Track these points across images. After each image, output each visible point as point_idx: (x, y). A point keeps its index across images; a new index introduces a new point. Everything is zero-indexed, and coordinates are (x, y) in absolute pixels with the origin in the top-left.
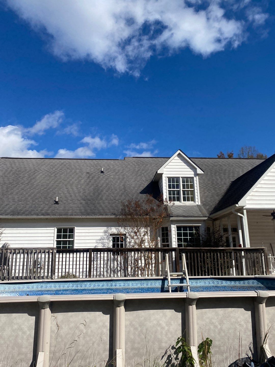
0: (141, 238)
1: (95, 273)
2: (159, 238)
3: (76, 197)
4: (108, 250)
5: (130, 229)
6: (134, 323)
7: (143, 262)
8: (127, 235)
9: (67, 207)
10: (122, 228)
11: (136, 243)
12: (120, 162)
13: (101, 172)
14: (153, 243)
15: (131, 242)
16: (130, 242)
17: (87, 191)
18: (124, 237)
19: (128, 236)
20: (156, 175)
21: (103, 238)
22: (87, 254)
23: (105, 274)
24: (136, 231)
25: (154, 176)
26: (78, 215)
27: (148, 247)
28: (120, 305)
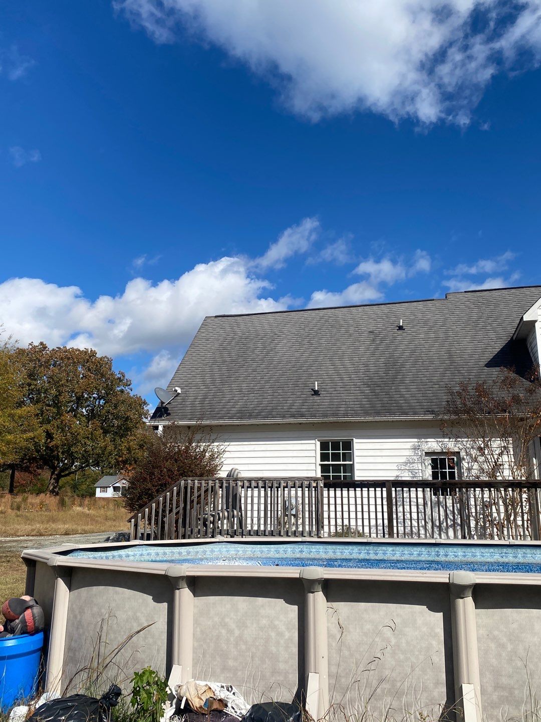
0: (493, 461)
1: (401, 529)
2: (534, 459)
3: (352, 381)
4: (423, 484)
5: (467, 441)
6: (496, 633)
7: (502, 509)
8: (463, 454)
9: (335, 400)
10: (451, 440)
11: (483, 470)
12: (438, 304)
13: (398, 328)
14: (521, 470)
15: (470, 469)
16: (469, 469)
17: (372, 369)
18: (455, 459)
19: (465, 457)
20: (520, 326)
21: (411, 460)
22: (382, 491)
23: (422, 532)
24: (482, 446)
25: (517, 329)
26: (357, 415)
27: (511, 478)
28: (463, 595)
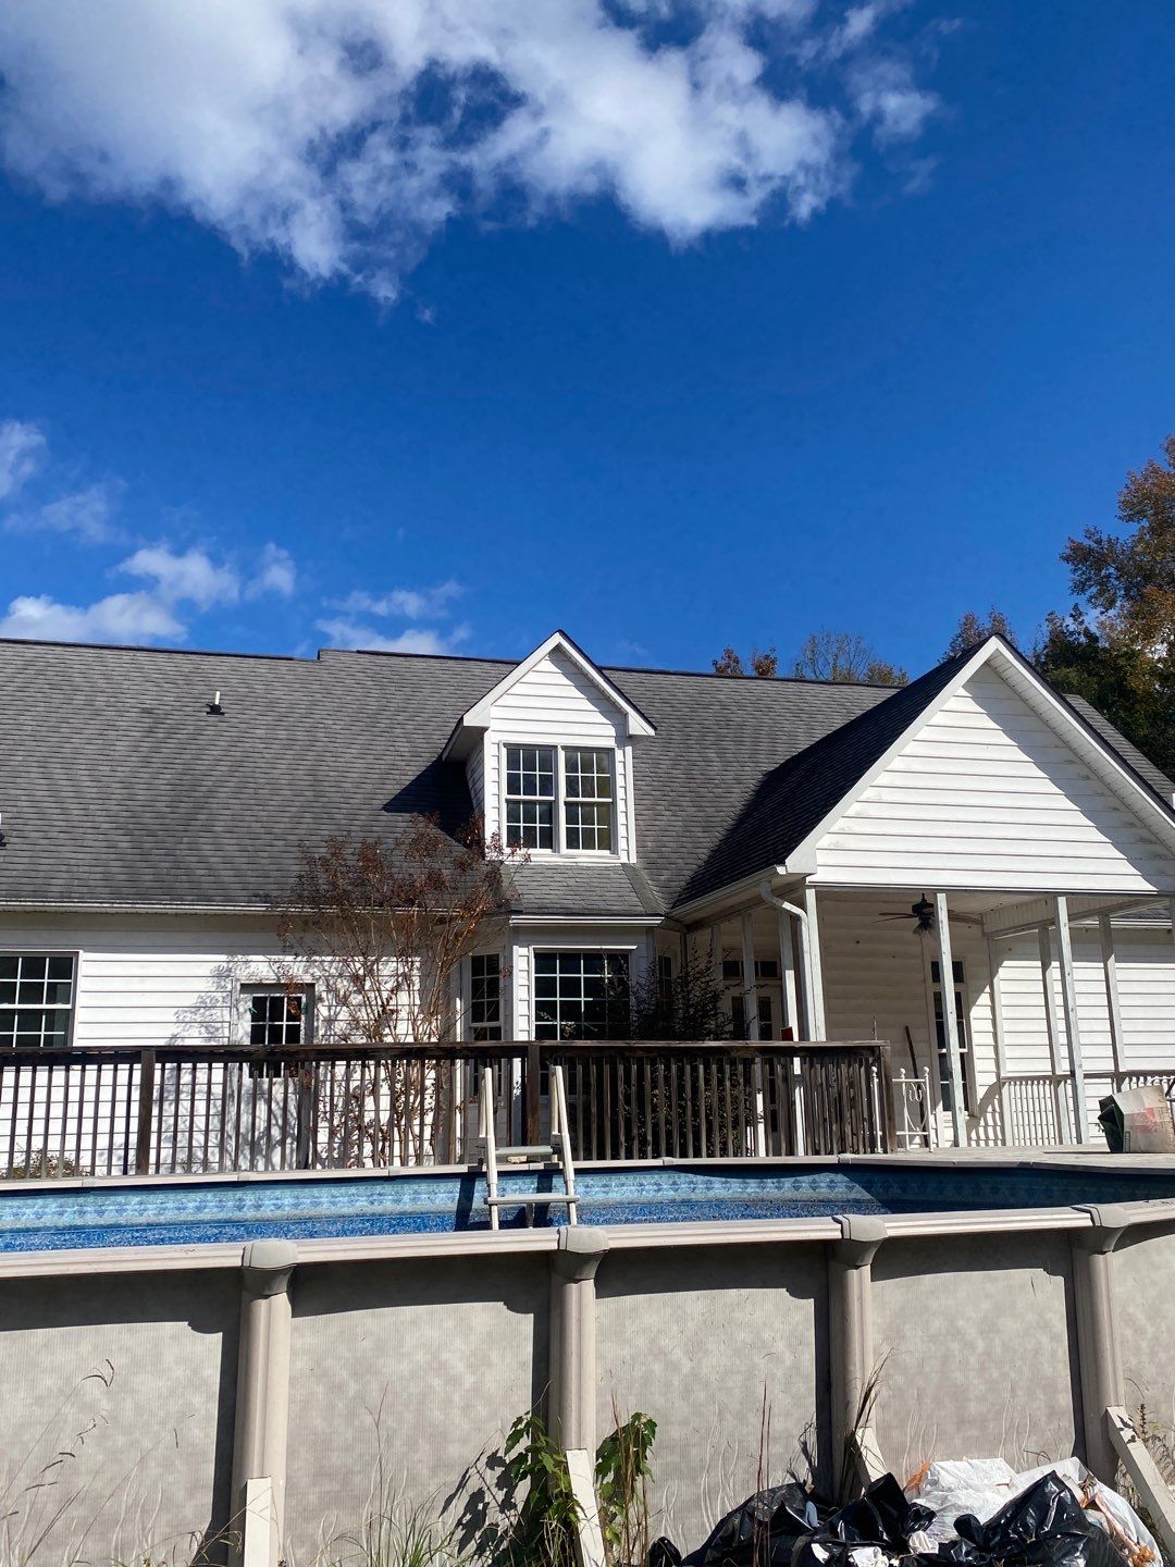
0: (380, 1003)
1: (166, 1154)
2: (458, 1000)
3: (90, 818)
4: (227, 1054)
5: (331, 962)
6: (329, 1363)
7: (385, 1102)
8: (320, 988)
9: (43, 861)
10: (299, 958)
11: (358, 1022)
12: (300, 668)
13: (208, 710)
14: (430, 1023)
15: (333, 1021)
16: (330, 1021)
17: (142, 795)
18: (304, 1000)
19: (324, 995)
20: (456, 735)
21: (208, 1001)
22: (131, 1070)
23: (214, 1156)
24: (361, 972)
25: (450, 740)
26: (94, 897)
27: (410, 1039)
28: (270, 1290)
